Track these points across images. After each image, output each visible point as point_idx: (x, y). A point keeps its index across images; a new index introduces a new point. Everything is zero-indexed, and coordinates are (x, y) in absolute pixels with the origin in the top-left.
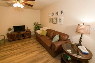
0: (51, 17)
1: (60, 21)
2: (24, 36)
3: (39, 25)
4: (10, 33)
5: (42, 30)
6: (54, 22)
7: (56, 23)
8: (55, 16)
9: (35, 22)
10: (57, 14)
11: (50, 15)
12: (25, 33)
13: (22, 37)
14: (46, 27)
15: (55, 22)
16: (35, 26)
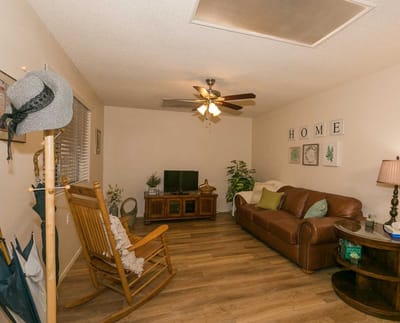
0: (298, 142)
1: (330, 155)
2: (193, 211)
3: (246, 172)
4: (152, 193)
5: (264, 189)
6: (310, 160)
7: (317, 165)
8: (311, 139)
9: (234, 162)
10: (319, 130)
11: (291, 134)
12: (198, 198)
13: (187, 212)
14: (279, 180)
15: (313, 160)
16: (230, 176)
